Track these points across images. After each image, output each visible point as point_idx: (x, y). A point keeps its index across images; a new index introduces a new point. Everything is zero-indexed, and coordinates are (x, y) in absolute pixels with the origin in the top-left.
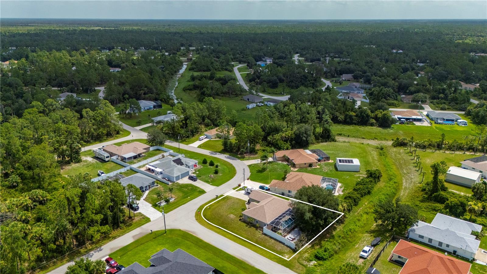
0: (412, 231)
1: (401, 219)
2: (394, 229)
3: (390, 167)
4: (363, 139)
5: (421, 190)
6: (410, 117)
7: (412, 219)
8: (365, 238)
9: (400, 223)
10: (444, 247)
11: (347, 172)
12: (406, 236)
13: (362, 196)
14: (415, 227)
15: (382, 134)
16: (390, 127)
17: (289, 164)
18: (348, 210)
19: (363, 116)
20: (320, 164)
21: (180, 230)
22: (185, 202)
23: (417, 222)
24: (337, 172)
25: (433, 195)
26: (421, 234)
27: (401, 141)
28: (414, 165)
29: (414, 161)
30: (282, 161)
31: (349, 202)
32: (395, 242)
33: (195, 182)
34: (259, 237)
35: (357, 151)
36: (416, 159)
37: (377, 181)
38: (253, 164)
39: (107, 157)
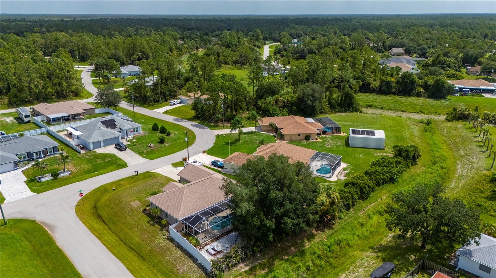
0: (465, 254)
1: (442, 228)
2: (428, 247)
3: (439, 146)
4: (403, 113)
5: (488, 180)
6: (477, 88)
7: (465, 230)
8: (363, 261)
9: (438, 236)
11: (362, 149)
12: (452, 262)
13: (378, 185)
14: (472, 247)
15: (432, 106)
16: (446, 98)
17: (276, 135)
18: (344, 205)
19: (406, 83)
20: (325, 137)
21: (34, 222)
22: (83, 178)
23: (479, 236)
24: (346, 148)
26: (484, 263)
27: (460, 112)
28: (478, 144)
29: (480, 139)
30: (268, 131)
31: (350, 193)
32: (426, 275)
33: (122, 152)
34: (158, 244)
35: (388, 123)
36: (482, 136)
37: (410, 164)
38: (224, 134)
39: (26, 117)
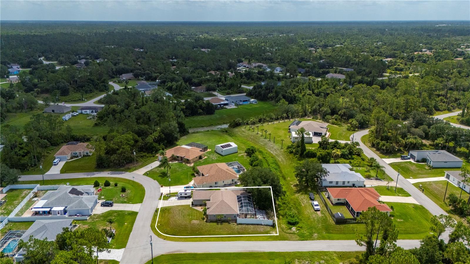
0: (324, 180)
8: (300, 197)
10: (346, 184)
11: (231, 155)
12: (320, 185)
16: (215, 113)
17: (182, 162)
21: (163, 255)
22: (128, 229)
24: (224, 157)
25: (304, 154)
27: (237, 122)
28: (263, 137)
29: (260, 135)
30: (171, 161)
34: (238, 228)
38: (147, 172)
